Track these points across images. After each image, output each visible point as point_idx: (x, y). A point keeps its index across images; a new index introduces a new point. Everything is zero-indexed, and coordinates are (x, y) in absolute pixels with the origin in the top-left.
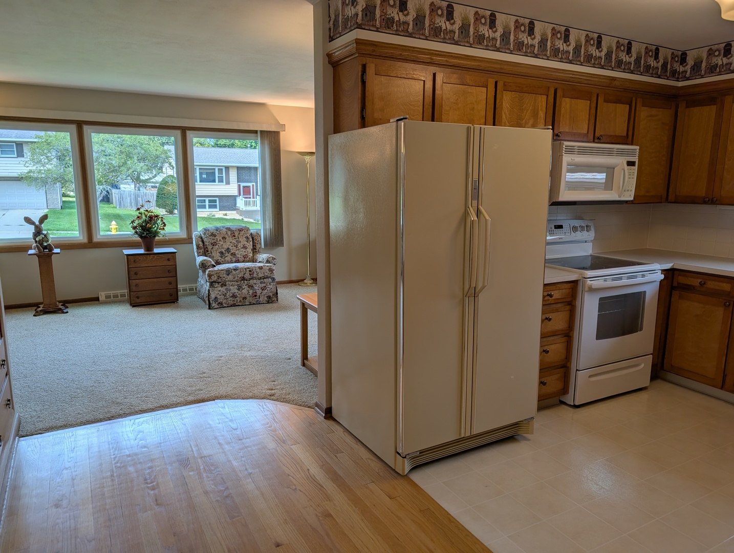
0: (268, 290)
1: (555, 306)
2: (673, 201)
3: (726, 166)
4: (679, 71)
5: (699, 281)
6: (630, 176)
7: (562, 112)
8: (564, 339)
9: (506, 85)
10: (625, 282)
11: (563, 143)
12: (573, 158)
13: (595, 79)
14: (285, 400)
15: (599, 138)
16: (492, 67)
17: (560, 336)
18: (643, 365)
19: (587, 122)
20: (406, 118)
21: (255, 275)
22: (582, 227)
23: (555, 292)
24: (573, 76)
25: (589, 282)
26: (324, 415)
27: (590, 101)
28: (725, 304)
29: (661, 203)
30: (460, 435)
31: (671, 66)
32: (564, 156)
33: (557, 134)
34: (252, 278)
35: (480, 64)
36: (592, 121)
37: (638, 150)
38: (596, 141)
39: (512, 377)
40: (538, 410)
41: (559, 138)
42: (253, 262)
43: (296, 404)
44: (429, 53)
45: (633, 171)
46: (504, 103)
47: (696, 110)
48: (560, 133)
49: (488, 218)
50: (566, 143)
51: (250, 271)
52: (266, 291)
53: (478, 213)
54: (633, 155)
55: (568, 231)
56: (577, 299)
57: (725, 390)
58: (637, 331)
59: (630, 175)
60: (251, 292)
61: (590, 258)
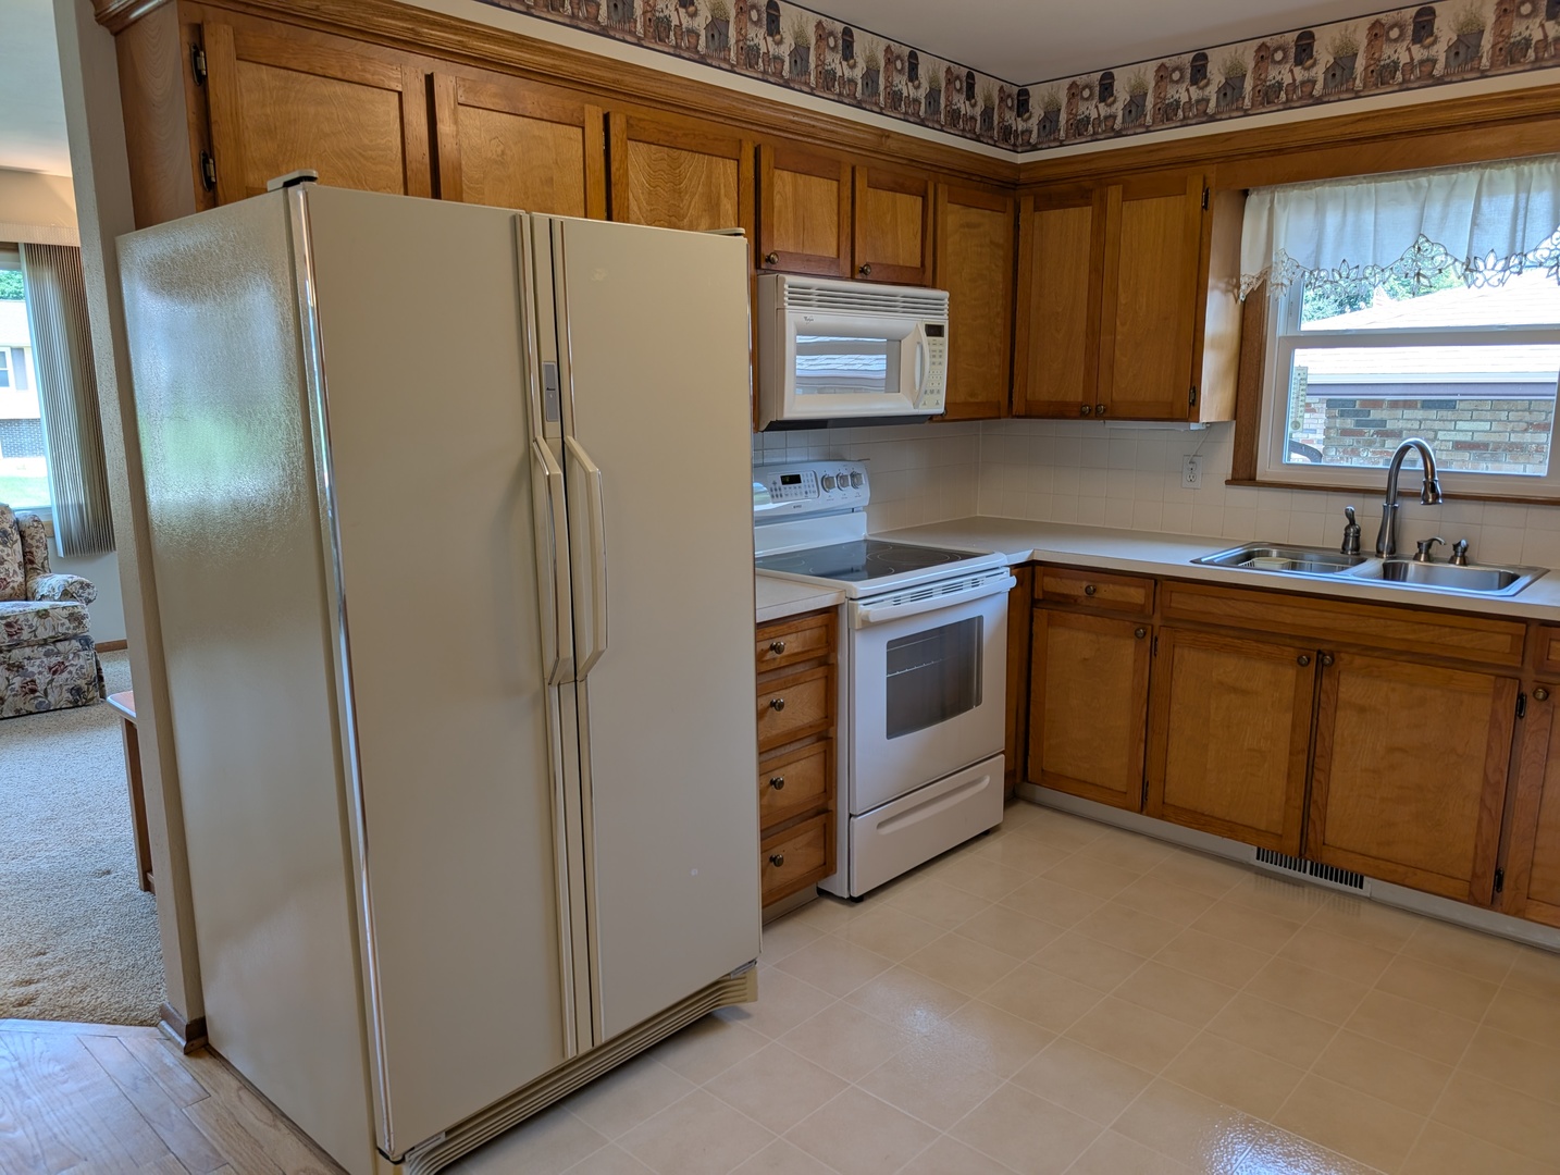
0: (70, 672)
1: (789, 671)
2: (1023, 413)
3: (1118, 337)
4: (1016, 131)
5: (1085, 584)
6: (934, 360)
7: (776, 204)
8: (818, 747)
9: (632, 126)
10: (939, 600)
11: (784, 280)
12: (809, 316)
13: (844, 131)
14: (67, 1011)
15: (862, 271)
16: (593, 76)
17: (807, 741)
18: (987, 780)
19: (835, 230)
20: (311, 179)
21: (25, 635)
22: (842, 478)
23: (789, 638)
24: (796, 118)
25: (862, 609)
26: (184, 1044)
27: (838, 181)
28: (1136, 634)
29: (999, 418)
30: (564, 1054)
31: (1000, 116)
32: (787, 311)
33: (769, 257)
34: (19, 644)
35: (557, 63)
36: (847, 230)
37: (946, 301)
38: (858, 276)
39: (694, 872)
40: (763, 926)
41: (773, 267)
42: (26, 599)
43: (101, 1021)
44: (408, 15)
45: (941, 348)
46: (630, 173)
47: (1053, 216)
48: (775, 253)
49: (591, 468)
50: (790, 279)
51: (9, 625)
52: (65, 675)
53: (565, 457)
54: (937, 311)
55: (812, 489)
56: (840, 648)
57: (1148, 815)
58: (970, 708)
59: (934, 356)
60: (17, 681)
61: (864, 546)
